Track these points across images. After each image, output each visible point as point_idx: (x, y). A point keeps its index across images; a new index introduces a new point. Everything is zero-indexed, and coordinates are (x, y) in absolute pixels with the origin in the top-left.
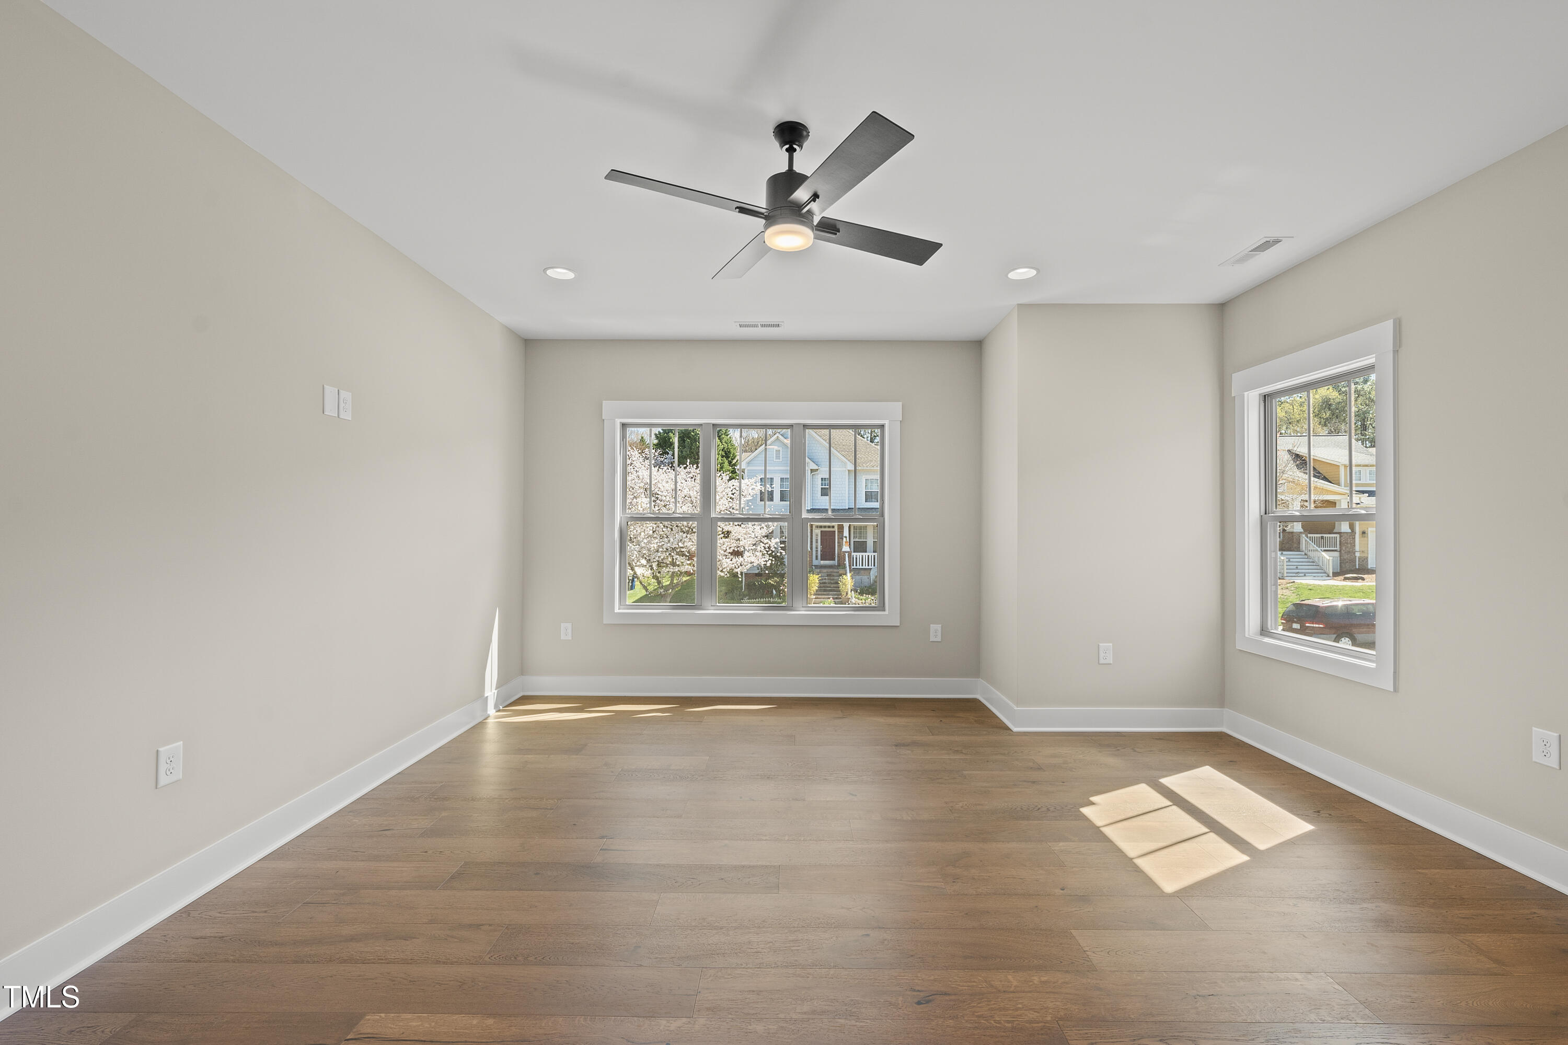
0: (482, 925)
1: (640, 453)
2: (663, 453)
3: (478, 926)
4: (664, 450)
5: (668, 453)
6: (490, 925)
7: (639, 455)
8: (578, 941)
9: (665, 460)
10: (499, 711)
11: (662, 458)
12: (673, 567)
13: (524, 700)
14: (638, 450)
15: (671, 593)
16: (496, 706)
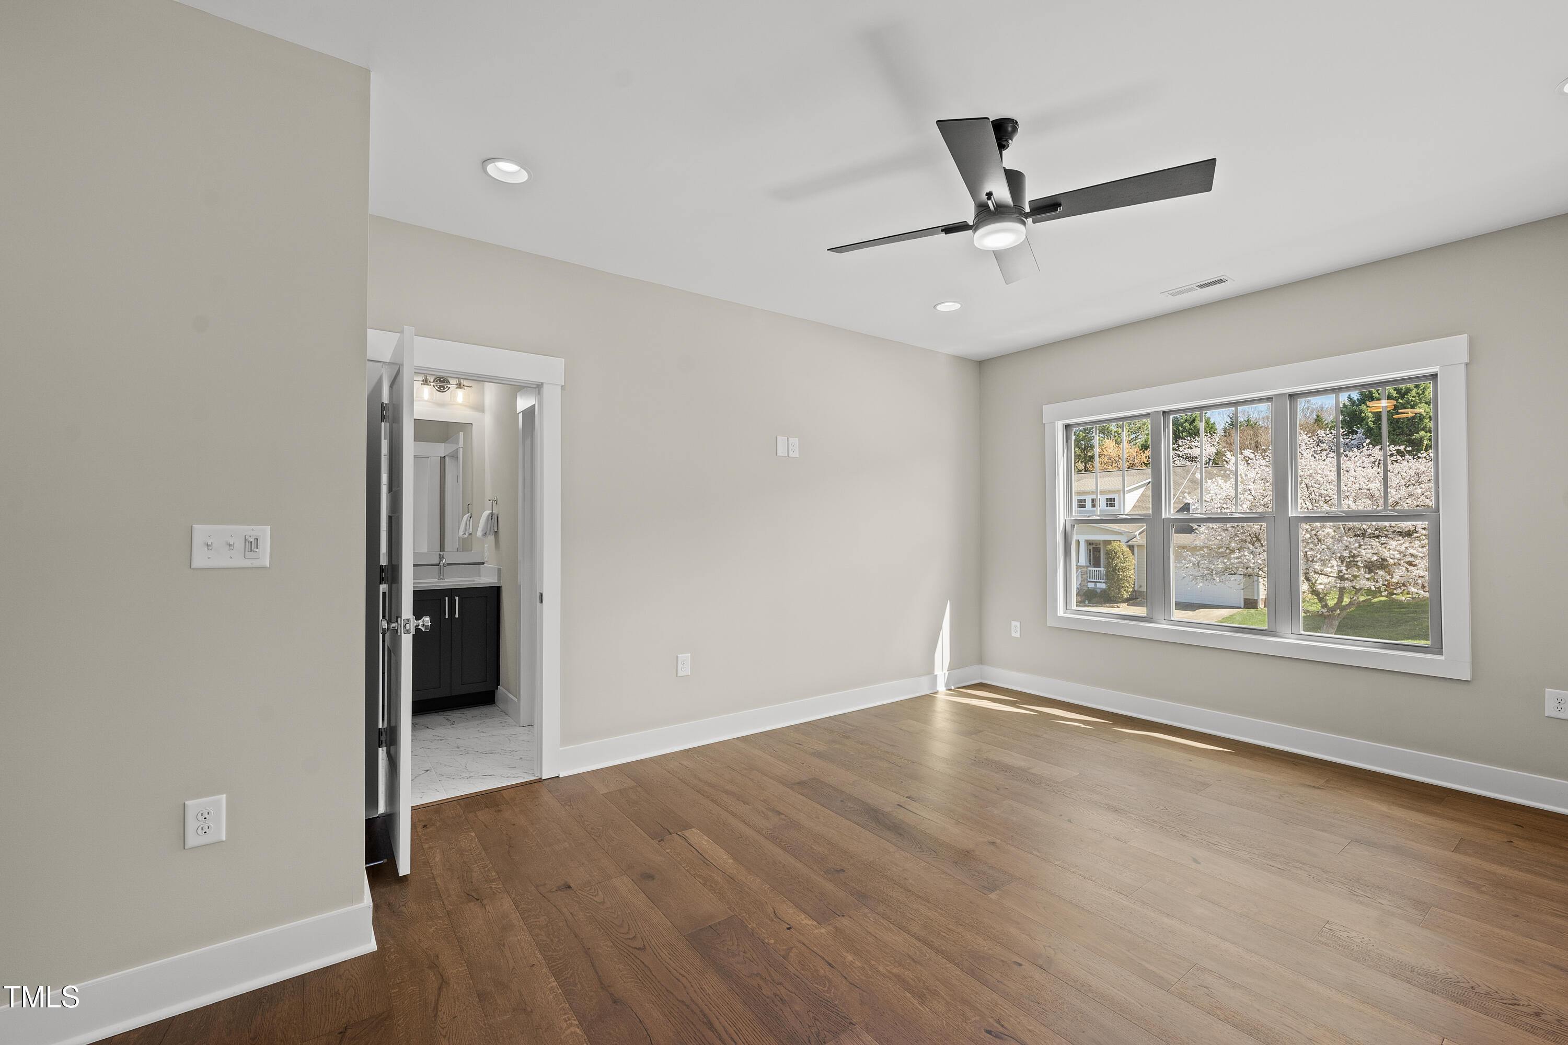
0: (782, 814)
1: (1309, 437)
2: (1349, 433)
3: (779, 813)
4: (1351, 428)
5: (1357, 432)
6: (786, 816)
7: (1309, 439)
8: (815, 848)
9: (1352, 442)
10: (950, 690)
11: (1348, 438)
12: (1341, 580)
13: (981, 686)
14: (1306, 433)
15: (1339, 614)
16: (947, 684)
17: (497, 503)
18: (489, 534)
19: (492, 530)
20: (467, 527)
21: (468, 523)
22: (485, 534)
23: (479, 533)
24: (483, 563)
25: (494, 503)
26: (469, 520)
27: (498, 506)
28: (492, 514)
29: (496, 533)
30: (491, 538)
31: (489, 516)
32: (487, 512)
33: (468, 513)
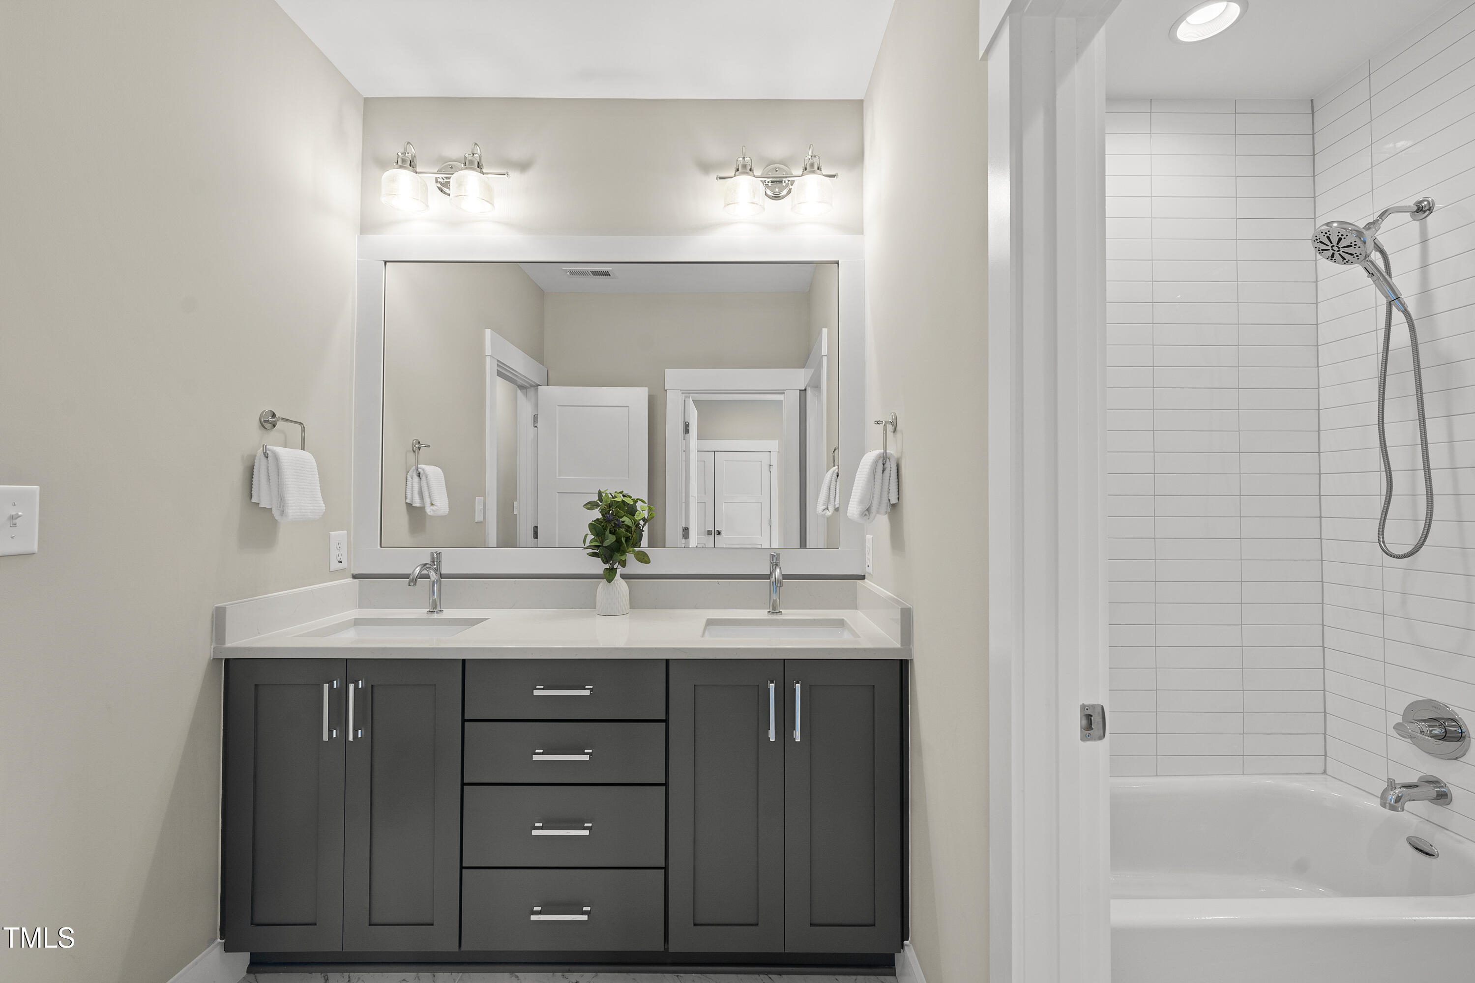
17: (895, 431)
18: (878, 512)
19: (885, 501)
20: (832, 497)
21: (833, 487)
22: (868, 510)
23: (854, 509)
24: (863, 577)
25: (890, 428)
26: (834, 480)
27: (899, 435)
28: (884, 459)
29: (894, 508)
30: (882, 521)
31: (876, 462)
32: (870, 457)
33: (834, 466)
